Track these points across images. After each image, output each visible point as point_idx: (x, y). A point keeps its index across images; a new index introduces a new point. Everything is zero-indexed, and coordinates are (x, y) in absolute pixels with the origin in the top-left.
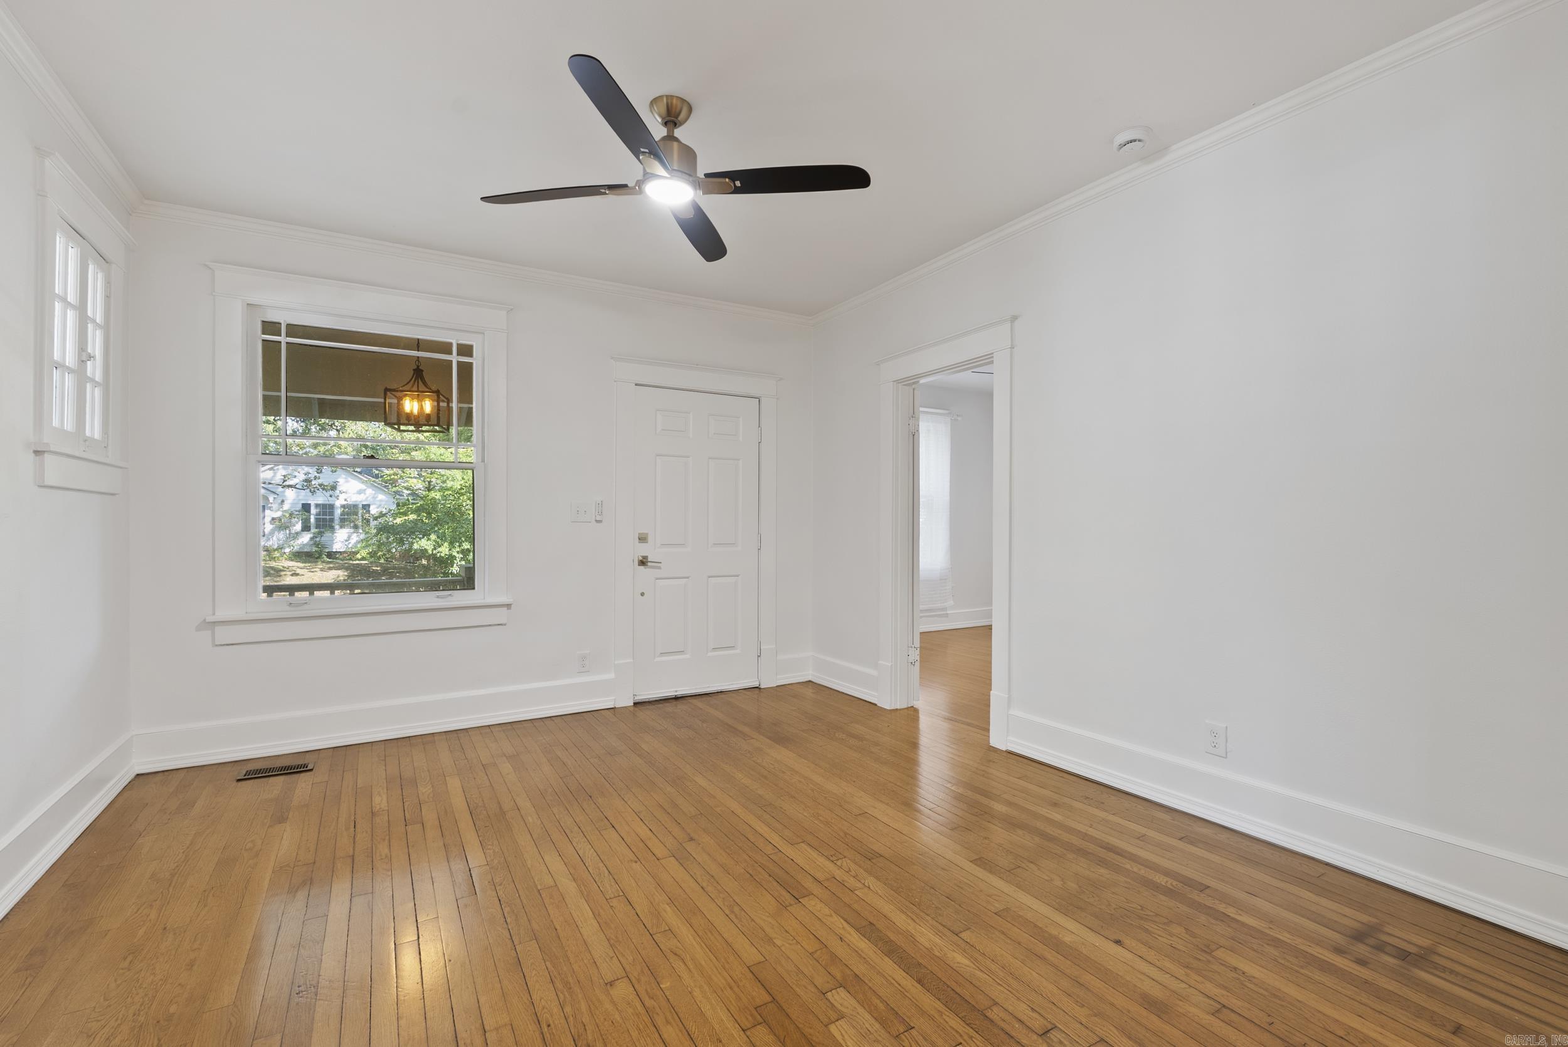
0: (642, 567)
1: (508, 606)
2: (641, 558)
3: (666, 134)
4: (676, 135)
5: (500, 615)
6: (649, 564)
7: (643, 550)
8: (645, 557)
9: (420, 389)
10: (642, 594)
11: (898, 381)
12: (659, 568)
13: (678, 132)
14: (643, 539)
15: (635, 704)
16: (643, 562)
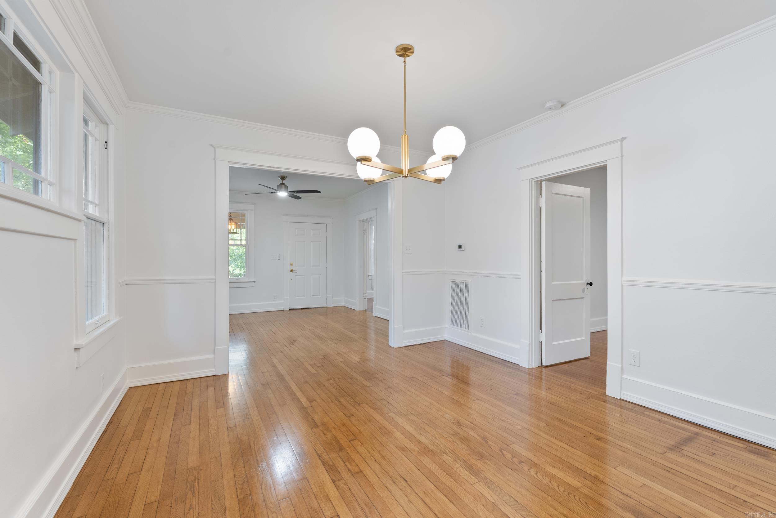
0: (291, 272)
1: (255, 282)
2: (291, 270)
3: (281, 183)
4: (284, 183)
5: (252, 284)
6: (294, 271)
7: (291, 268)
8: (292, 269)
9: (231, 222)
10: (292, 280)
11: (359, 221)
12: (296, 272)
13: (284, 182)
14: (291, 264)
15: (289, 310)
16: (292, 271)
